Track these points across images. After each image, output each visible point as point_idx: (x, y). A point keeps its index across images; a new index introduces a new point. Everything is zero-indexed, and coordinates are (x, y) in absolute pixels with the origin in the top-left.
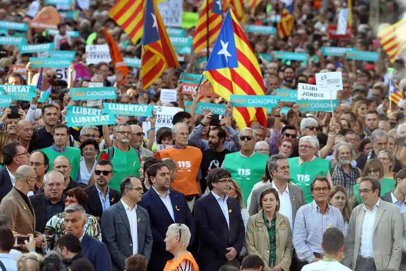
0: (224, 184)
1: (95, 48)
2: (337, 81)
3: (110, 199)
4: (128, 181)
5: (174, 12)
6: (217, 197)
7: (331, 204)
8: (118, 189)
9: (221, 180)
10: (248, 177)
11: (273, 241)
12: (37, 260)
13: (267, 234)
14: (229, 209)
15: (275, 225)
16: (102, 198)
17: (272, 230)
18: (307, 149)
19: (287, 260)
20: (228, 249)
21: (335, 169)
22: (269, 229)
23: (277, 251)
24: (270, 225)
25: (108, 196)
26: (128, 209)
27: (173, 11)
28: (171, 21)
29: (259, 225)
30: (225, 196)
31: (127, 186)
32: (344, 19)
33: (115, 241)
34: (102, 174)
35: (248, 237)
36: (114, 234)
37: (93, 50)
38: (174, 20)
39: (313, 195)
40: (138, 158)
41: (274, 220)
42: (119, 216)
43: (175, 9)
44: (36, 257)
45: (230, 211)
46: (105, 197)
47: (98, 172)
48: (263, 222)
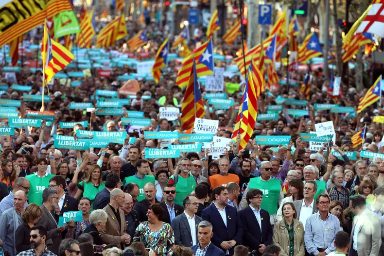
0: (257, 200)
1: (166, 110)
2: (330, 128)
3: (175, 210)
4: (187, 198)
5: (218, 81)
6: (253, 209)
7: (330, 213)
8: (181, 204)
9: (255, 197)
10: (267, 195)
11: (292, 240)
12: (117, 253)
13: (288, 234)
14: (261, 217)
15: (293, 229)
16: (169, 210)
17: (291, 231)
18: (311, 175)
19: (302, 253)
20: (260, 245)
21: (332, 189)
22: (289, 231)
23: (295, 247)
24: (290, 227)
25: (173, 209)
26: (189, 218)
27: (216, 80)
28: (216, 88)
29: (282, 228)
30: (259, 208)
31: (187, 202)
32: (337, 85)
33: (180, 240)
34: (170, 193)
35: (274, 237)
36: (179, 236)
37: (165, 111)
38: (218, 87)
39: (318, 207)
40: (195, 183)
41: (292, 224)
42: (183, 222)
43: (218, 79)
44: (117, 251)
45: (262, 219)
46: (172, 210)
47: (168, 192)
48: (285, 226)
